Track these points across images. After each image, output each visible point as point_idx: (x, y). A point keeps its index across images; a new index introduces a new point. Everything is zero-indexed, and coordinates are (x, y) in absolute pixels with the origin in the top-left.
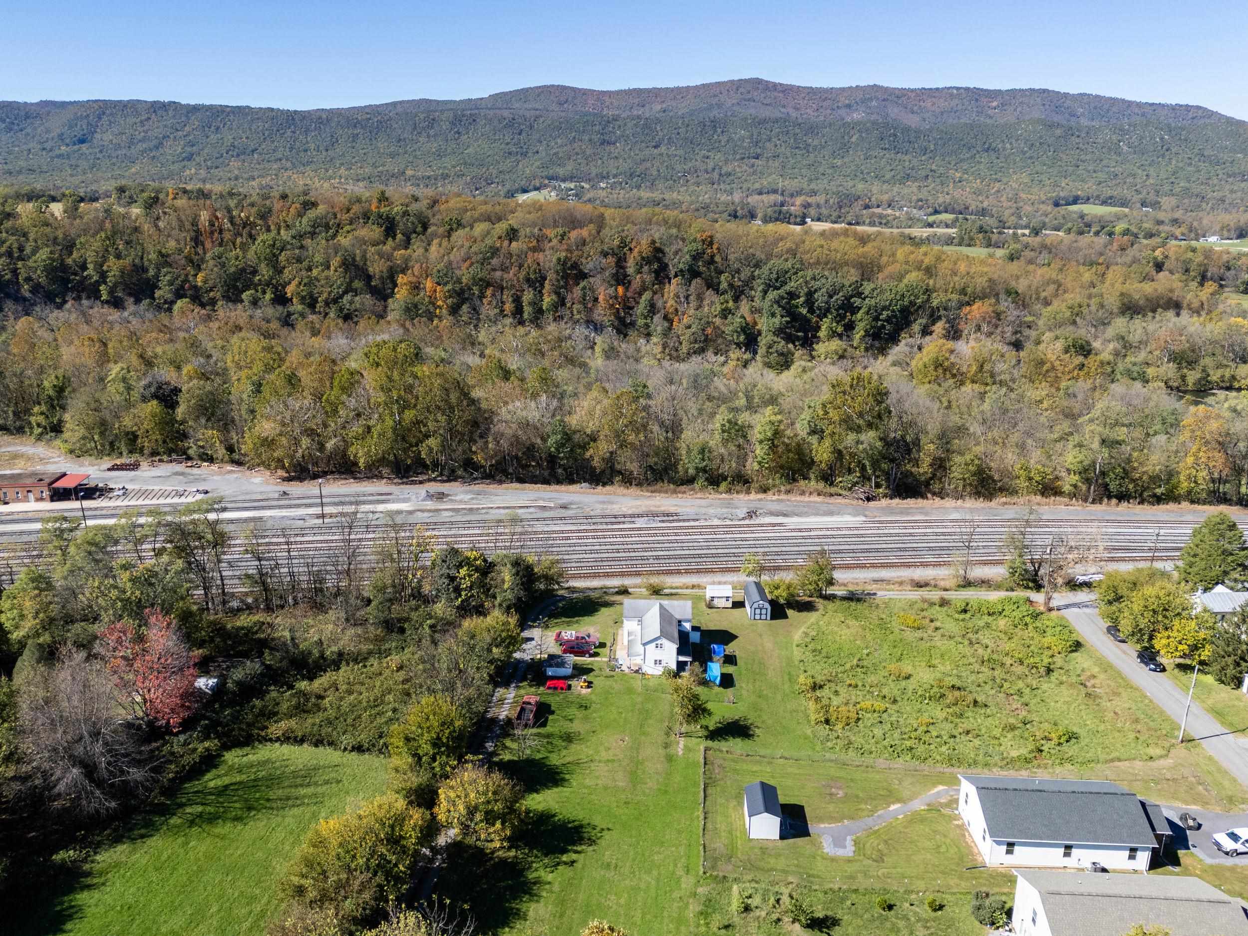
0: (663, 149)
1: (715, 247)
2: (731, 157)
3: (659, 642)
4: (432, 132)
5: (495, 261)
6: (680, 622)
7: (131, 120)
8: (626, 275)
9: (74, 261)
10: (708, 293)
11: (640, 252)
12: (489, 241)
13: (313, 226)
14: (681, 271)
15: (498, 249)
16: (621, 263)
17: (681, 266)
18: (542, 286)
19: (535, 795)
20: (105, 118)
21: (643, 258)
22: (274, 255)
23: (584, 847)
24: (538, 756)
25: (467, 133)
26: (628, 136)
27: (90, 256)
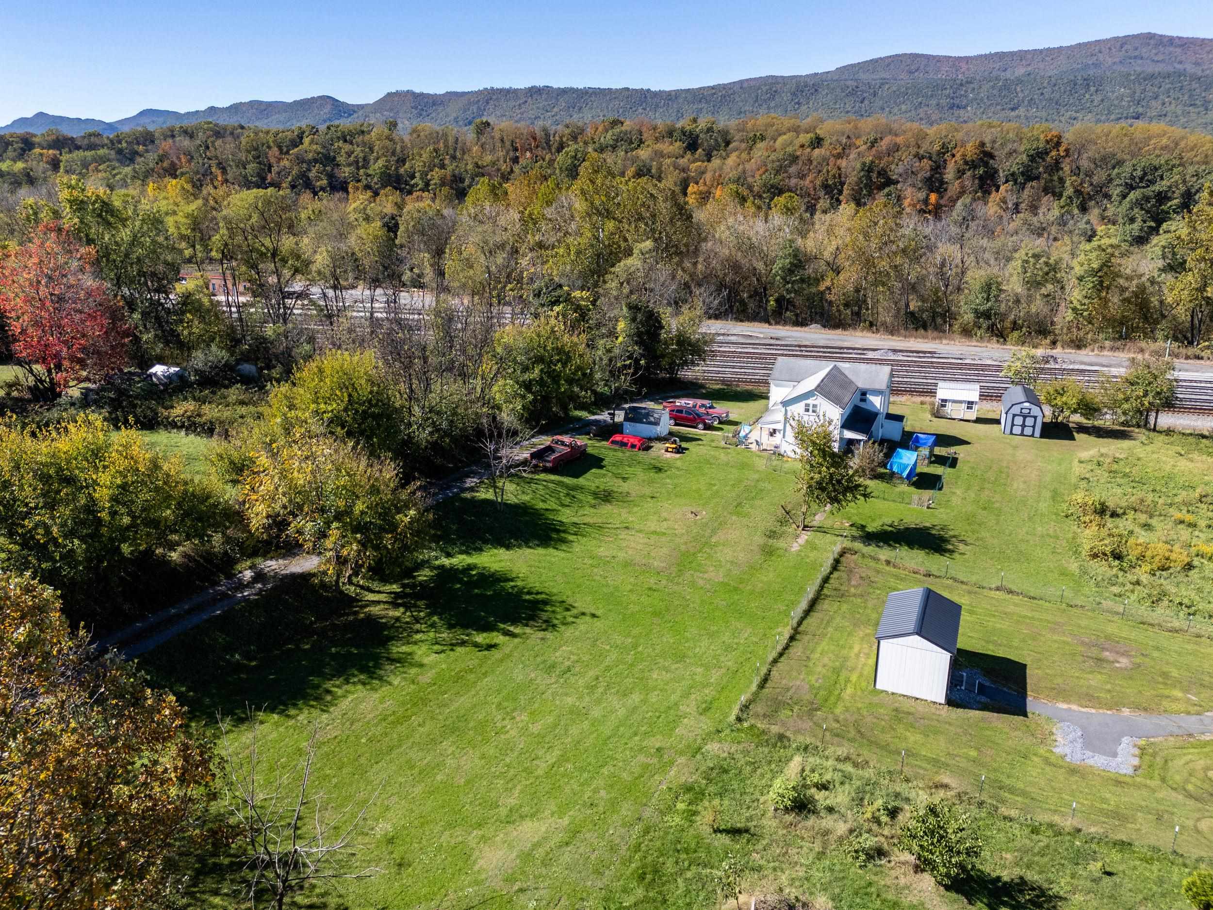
0: (1021, 111)
1: (1062, 149)
2: (1103, 118)
3: (811, 401)
4: (772, 104)
5: (793, 170)
6: (864, 393)
7: (512, 103)
8: (942, 182)
9: (406, 171)
10: (1046, 198)
11: (964, 155)
12: (790, 149)
13: (617, 141)
14: (1013, 174)
15: (797, 157)
16: (938, 168)
17: (1014, 169)
18: (840, 192)
19: (502, 551)
20: (492, 102)
21: (966, 163)
22: (575, 166)
23: (528, 630)
24: (541, 505)
25: (808, 103)
26: (982, 100)
27: (418, 165)
